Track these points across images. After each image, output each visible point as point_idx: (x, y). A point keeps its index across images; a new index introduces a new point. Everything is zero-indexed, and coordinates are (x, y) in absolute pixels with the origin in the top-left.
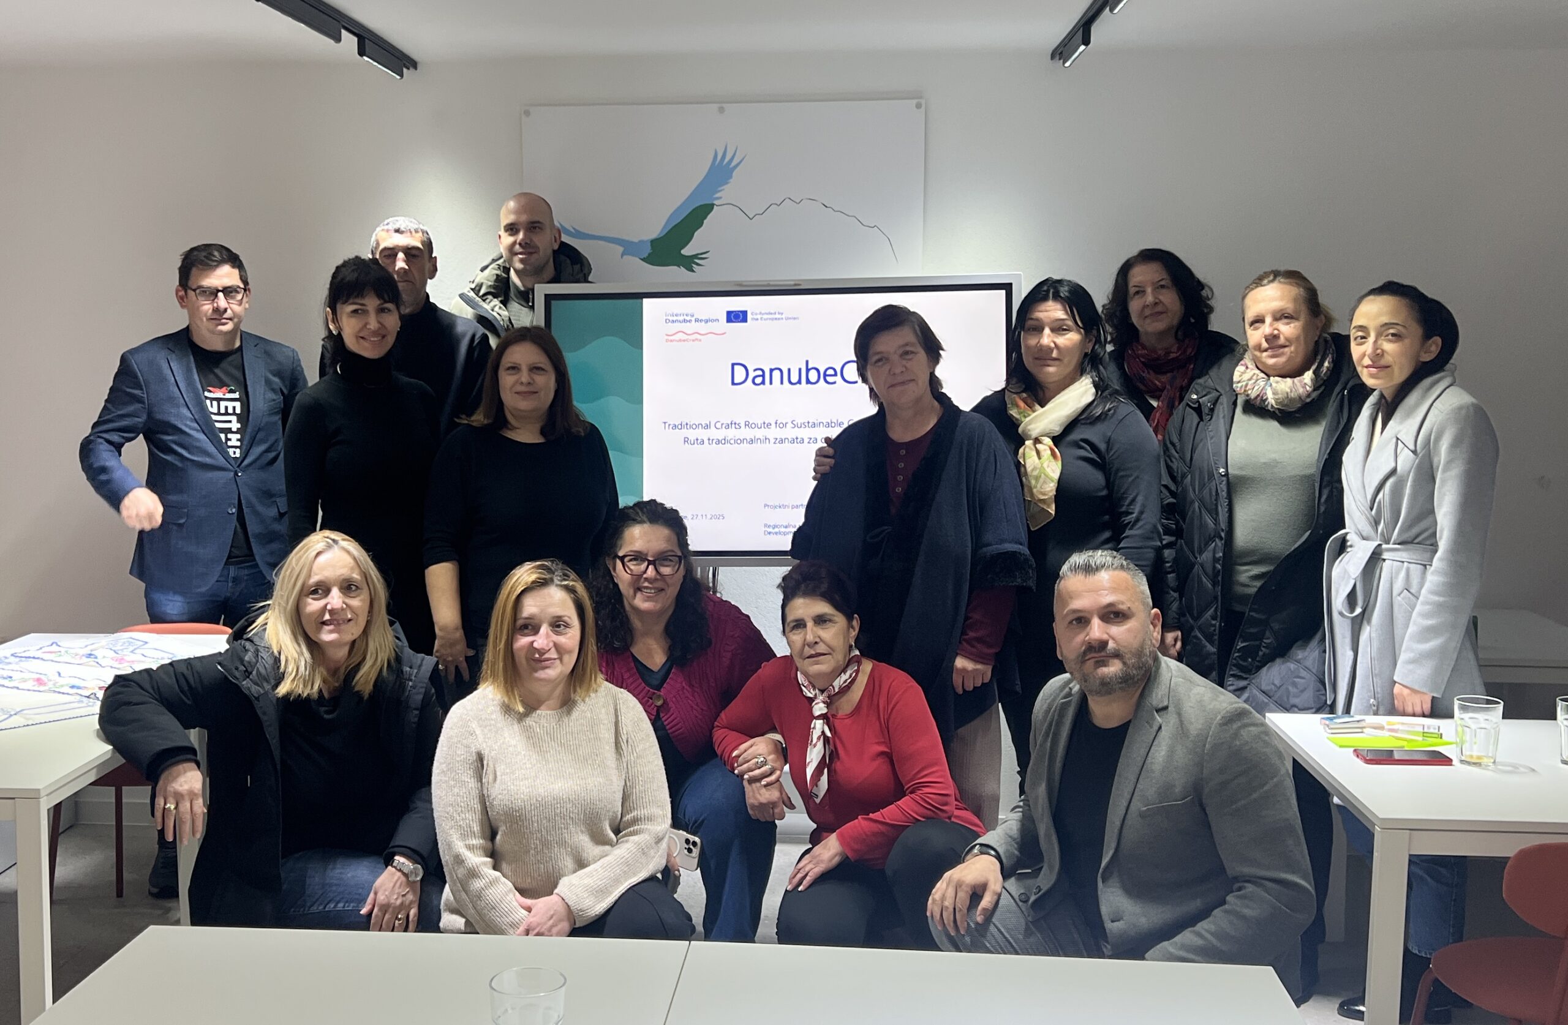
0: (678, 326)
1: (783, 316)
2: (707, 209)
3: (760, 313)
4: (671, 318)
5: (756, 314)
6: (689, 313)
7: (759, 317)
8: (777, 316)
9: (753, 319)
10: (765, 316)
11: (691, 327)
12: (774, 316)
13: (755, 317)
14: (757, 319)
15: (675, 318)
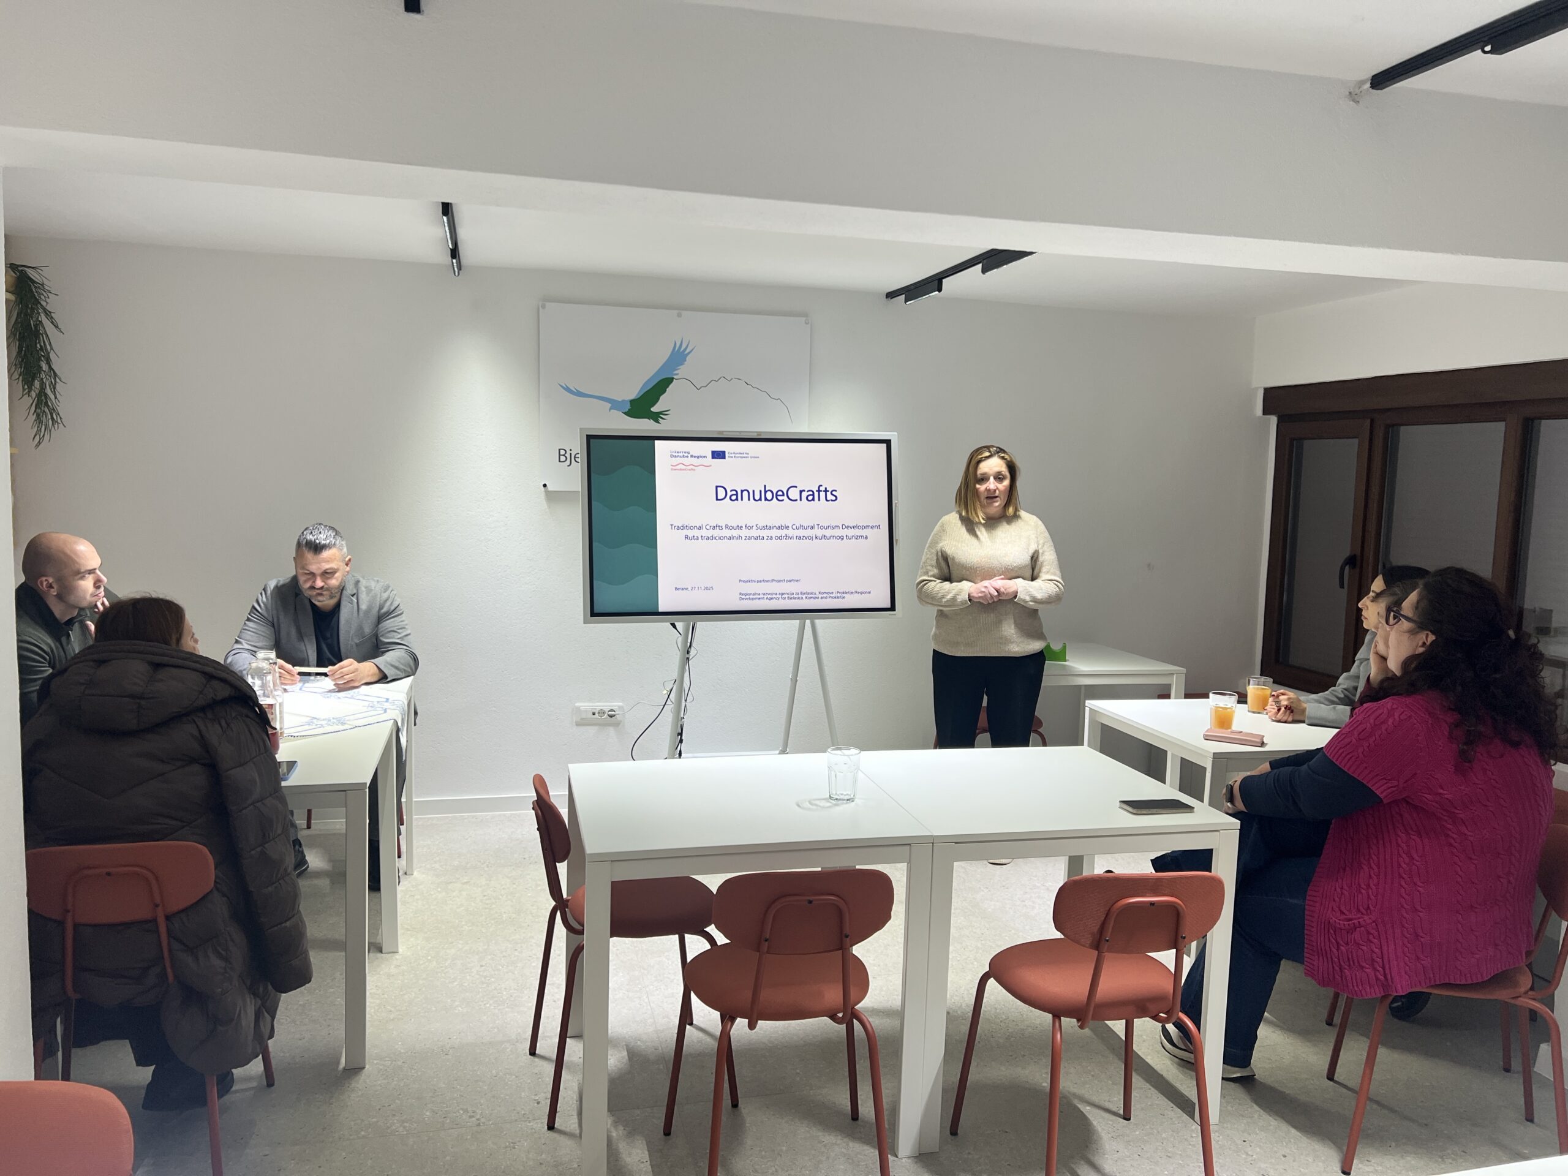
0: (679, 460)
1: (749, 456)
2: (670, 380)
3: (734, 453)
4: (674, 454)
5: (731, 453)
6: (687, 451)
7: (733, 455)
8: (745, 455)
9: (729, 457)
10: (737, 455)
11: (689, 461)
12: (743, 456)
13: (731, 455)
14: (732, 457)
15: (677, 454)
